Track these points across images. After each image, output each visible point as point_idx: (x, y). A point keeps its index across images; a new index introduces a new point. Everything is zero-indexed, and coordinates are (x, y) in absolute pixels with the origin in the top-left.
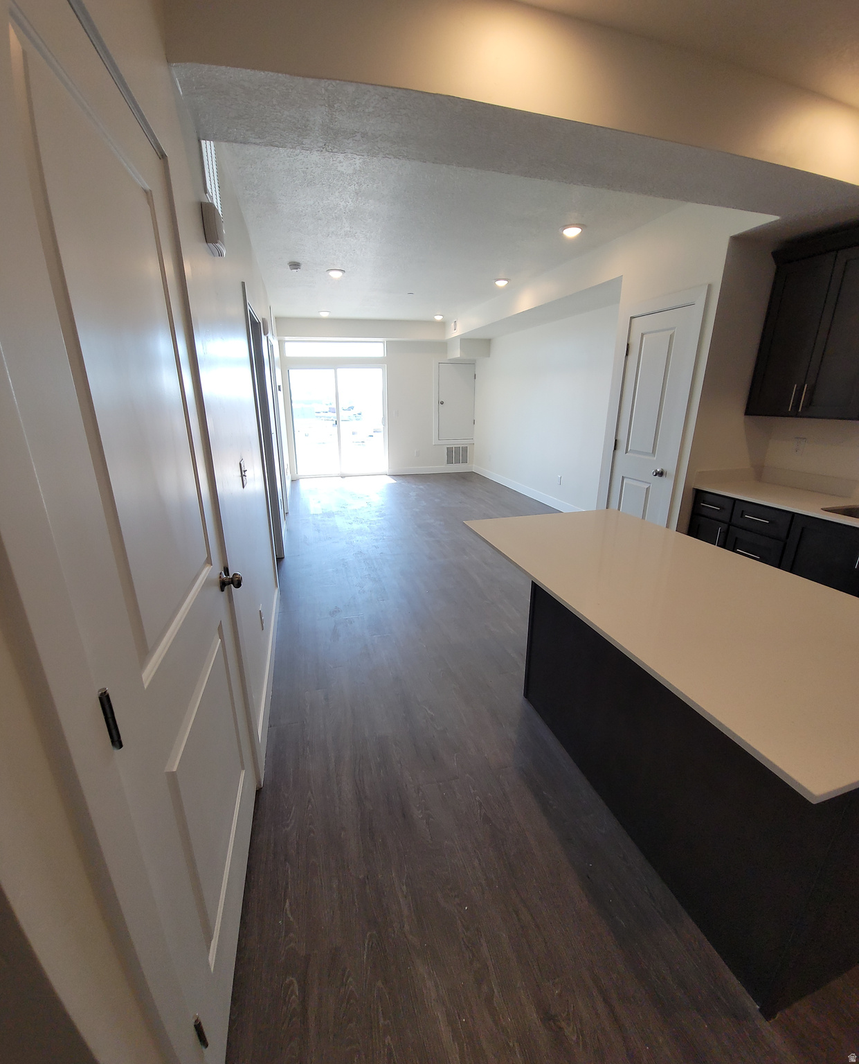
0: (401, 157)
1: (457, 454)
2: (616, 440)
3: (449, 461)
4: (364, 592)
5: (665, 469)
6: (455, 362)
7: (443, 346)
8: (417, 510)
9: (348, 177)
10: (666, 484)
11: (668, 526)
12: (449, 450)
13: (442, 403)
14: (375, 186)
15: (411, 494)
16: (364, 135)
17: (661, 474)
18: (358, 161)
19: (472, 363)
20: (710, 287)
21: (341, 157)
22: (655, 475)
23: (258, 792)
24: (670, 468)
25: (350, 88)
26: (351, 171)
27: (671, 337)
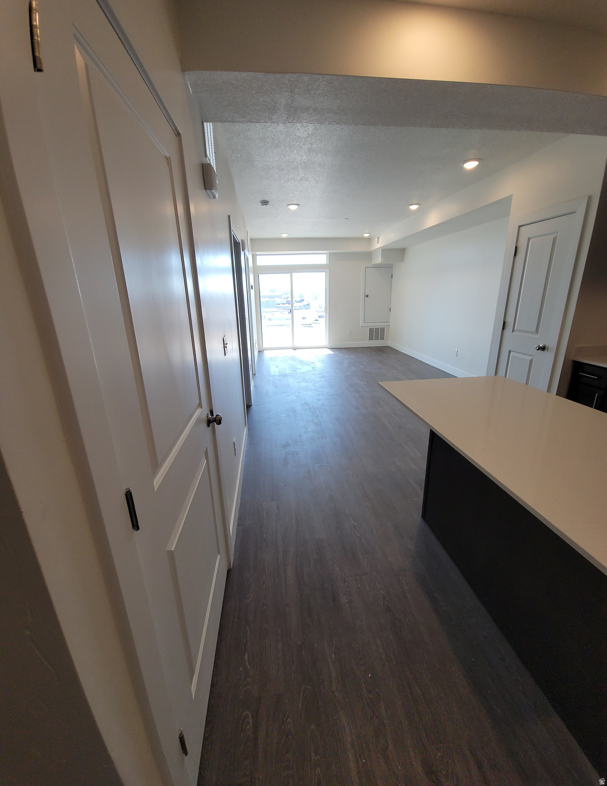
0: (341, 123)
1: (377, 333)
2: (504, 322)
3: (371, 338)
4: (308, 432)
5: (547, 345)
6: (378, 267)
7: (369, 255)
8: (349, 374)
9: (304, 140)
10: (549, 356)
11: (549, 390)
12: (371, 330)
13: (367, 296)
14: (322, 145)
15: (345, 362)
16: (315, 110)
17: (543, 348)
18: (311, 128)
19: (390, 267)
20: (590, 198)
21: (299, 125)
22: (538, 350)
23: (229, 571)
24: (552, 343)
25: (306, 78)
26: (305, 135)
27: (555, 239)
